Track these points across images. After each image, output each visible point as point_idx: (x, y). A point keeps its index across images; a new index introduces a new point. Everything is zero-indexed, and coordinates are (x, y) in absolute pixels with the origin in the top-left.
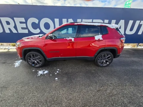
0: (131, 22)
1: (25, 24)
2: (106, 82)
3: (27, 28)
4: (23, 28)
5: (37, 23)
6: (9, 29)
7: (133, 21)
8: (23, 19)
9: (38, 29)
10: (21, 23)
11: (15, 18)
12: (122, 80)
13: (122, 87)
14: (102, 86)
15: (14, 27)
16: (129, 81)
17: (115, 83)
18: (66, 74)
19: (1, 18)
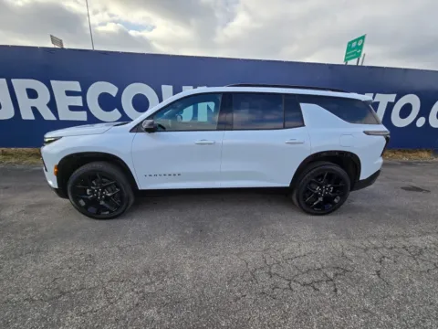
1: (80, 98)
3: (85, 107)
4: (72, 108)
5: (114, 95)
6: (34, 110)
8: (77, 83)
9: (116, 110)
10: (69, 93)
11: (53, 82)
15: (49, 105)
19: (13, 80)
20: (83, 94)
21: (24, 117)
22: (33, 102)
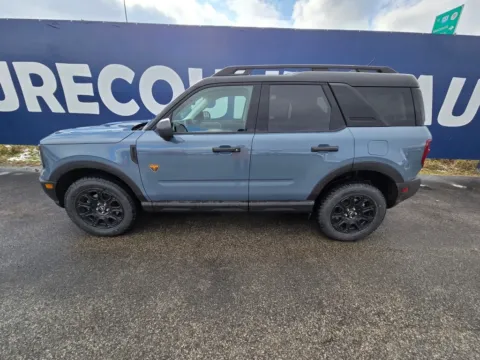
0: (457, 84)
1: (90, 85)
2: (358, 308)
3: (96, 98)
4: (83, 98)
5: (130, 82)
7: (464, 80)
8: (86, 67)
9: (133, 101)
10: (78, 80)
11: (59, 66)
12: (424, 301)
13: (421, 334)
14: (341, 323)
15: (55, 94)
16: (450, 309)
17: (395, 311)
18: (211, 263)
19: (14, 64)
20: (94, 80)
21: (30, 109)
22: (39, 91)
